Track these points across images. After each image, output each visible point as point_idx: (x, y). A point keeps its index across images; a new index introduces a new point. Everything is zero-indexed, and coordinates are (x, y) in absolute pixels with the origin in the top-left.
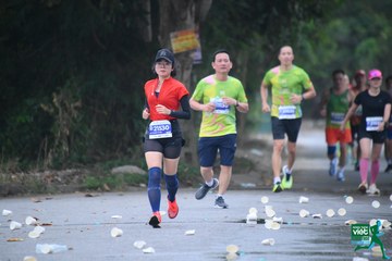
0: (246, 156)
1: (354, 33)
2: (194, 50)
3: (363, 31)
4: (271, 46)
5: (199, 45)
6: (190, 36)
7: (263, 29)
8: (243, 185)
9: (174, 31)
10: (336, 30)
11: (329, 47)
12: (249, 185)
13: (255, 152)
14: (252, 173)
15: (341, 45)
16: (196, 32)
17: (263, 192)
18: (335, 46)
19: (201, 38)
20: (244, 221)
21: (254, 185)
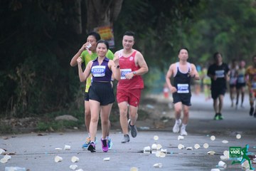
0: (143, 109)
1: (213, 29)
2: (110, 40)
3: (218, 27)
4: (160, 38)
5: (113, 36)
6: (107, 30)
7: (155, 26)
8: (141, 128)
9: (96, 27)
10: (201, 27)
11: (197, 38)
12: (145, 128)
13: (149, 106)
14: (147, 120)
15: (205, 37)
16: (110, 28)
17: (155, 133)
18: (201, 37)
19: (114, 32)
20: (142, 152)
21: (148, 128)
